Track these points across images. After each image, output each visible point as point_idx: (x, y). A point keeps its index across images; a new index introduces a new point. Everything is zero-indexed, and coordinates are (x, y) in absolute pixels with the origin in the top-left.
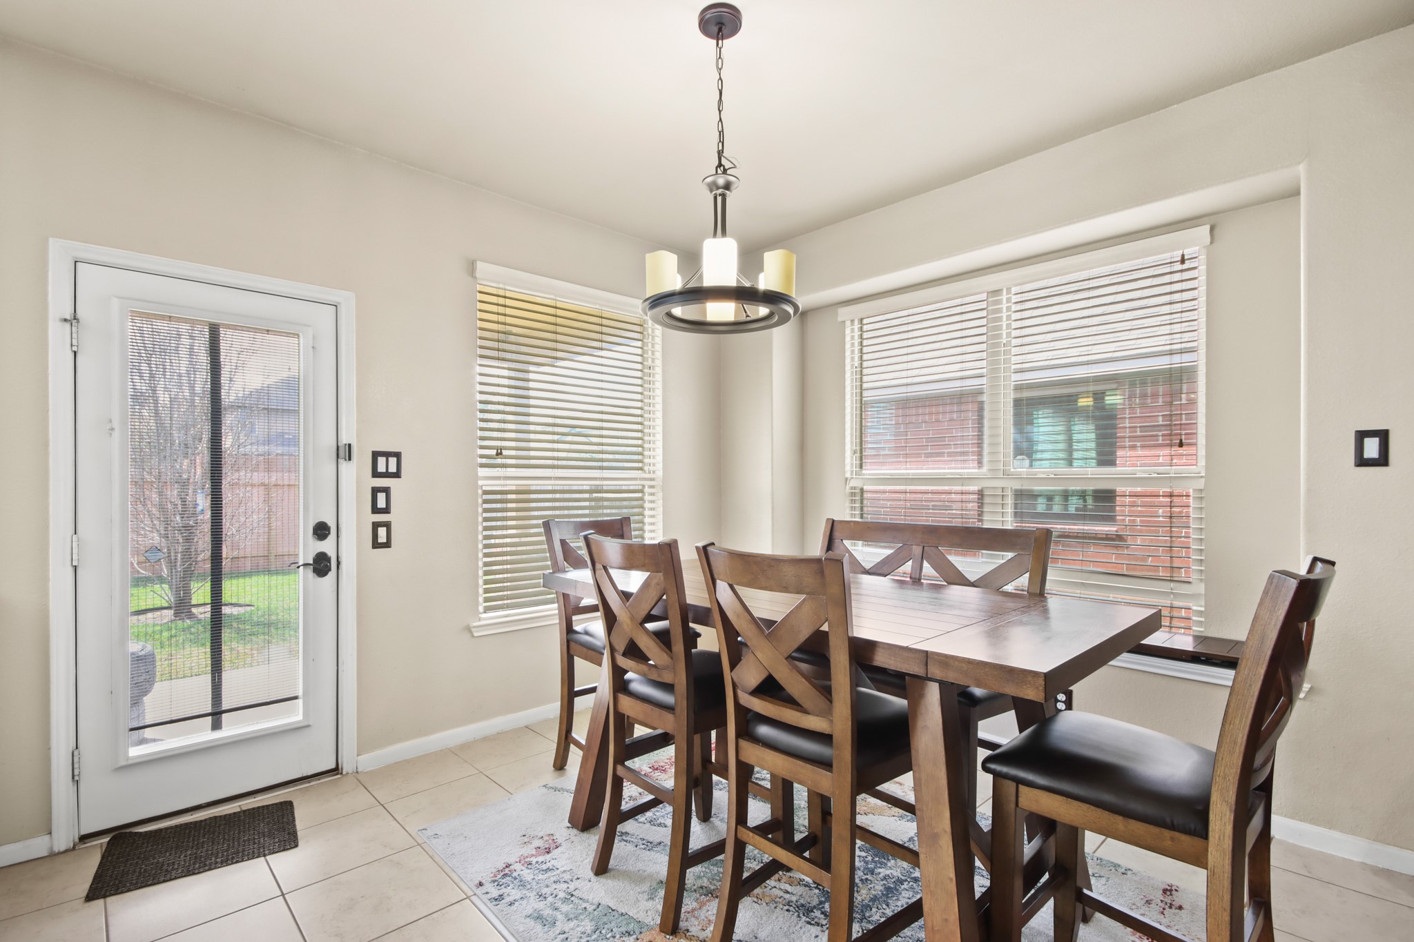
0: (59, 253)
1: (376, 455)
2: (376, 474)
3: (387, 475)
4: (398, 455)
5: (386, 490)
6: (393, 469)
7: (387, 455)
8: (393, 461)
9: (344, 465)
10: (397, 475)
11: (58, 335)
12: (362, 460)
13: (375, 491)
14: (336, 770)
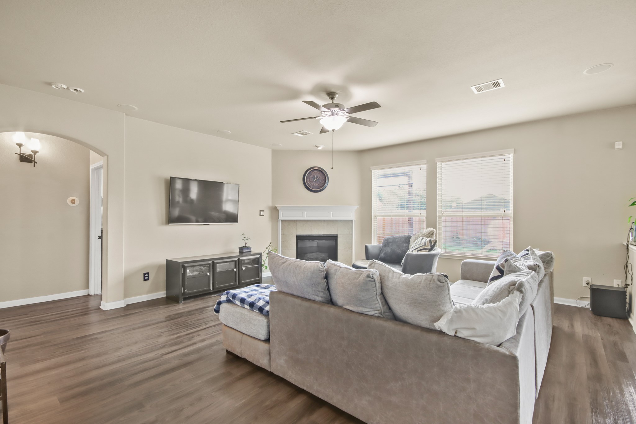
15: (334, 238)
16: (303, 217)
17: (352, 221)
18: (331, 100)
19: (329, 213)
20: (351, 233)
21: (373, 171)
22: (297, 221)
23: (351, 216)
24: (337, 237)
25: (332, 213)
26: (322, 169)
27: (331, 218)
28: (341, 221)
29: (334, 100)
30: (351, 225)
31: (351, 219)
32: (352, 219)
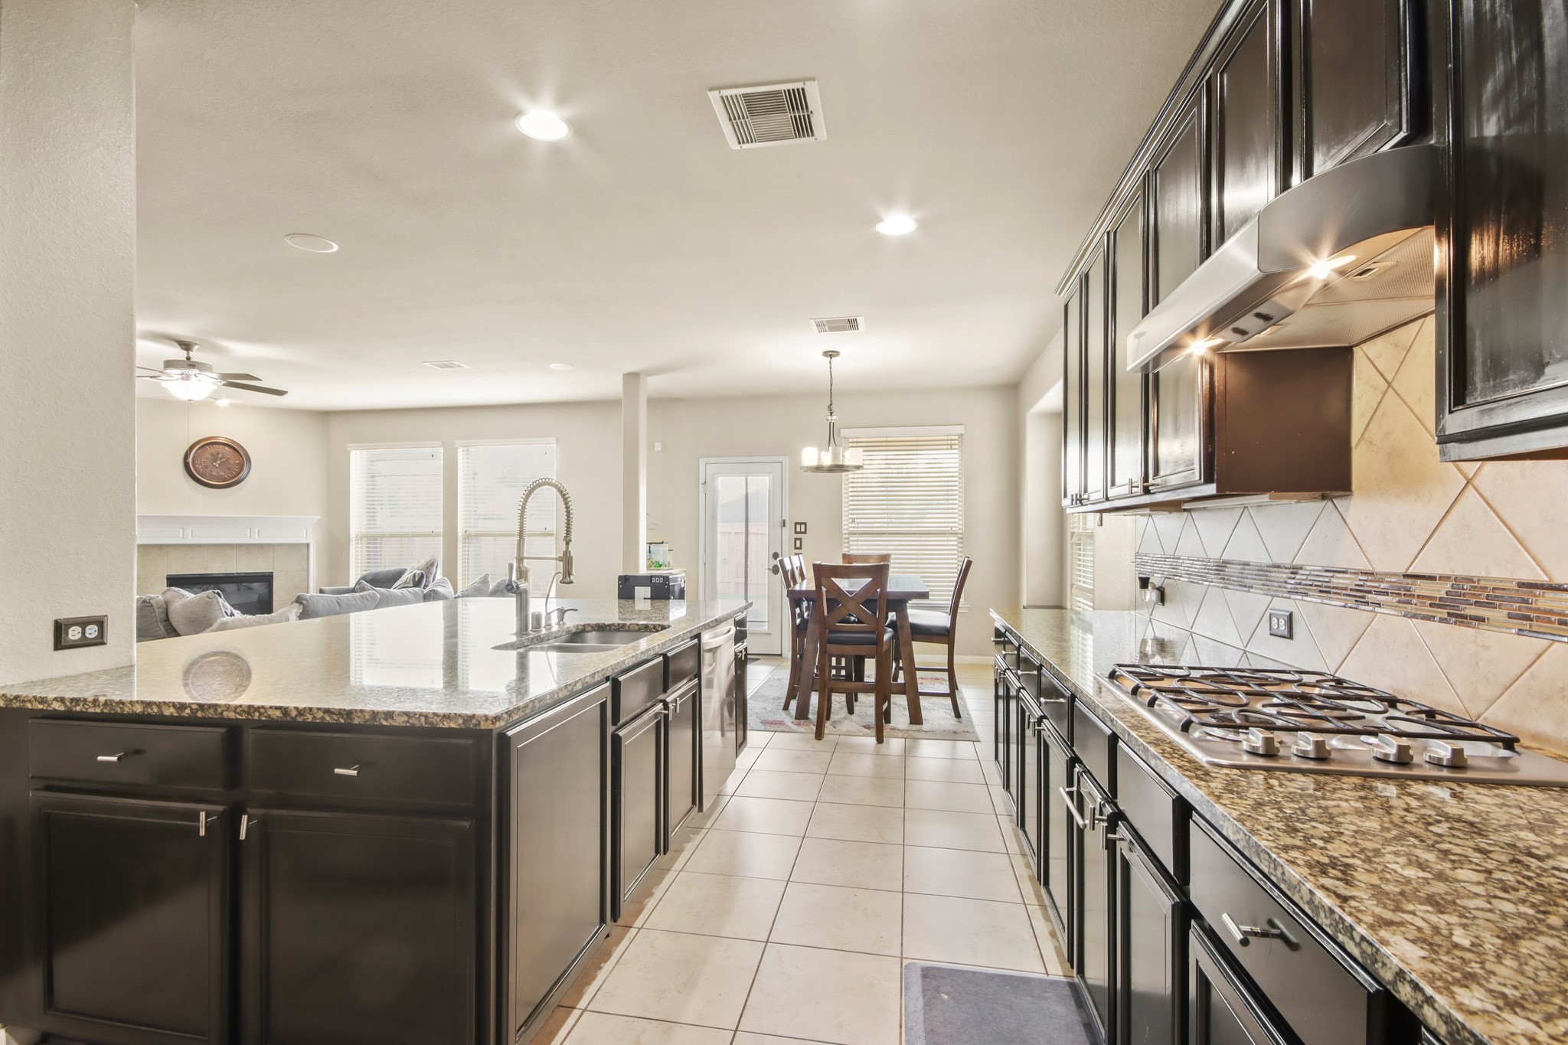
0: (702, 461)
1: (796, 524)
2: (796, 532)
3: (801, 533)
4: (805, 524)
5: (800, 539)
6: (803, 530)
7: (801, 524)
8: (803, 526)
9: (784, 528)
10: (805, 532)
11: (701, 487)
12: (790, 527)
13: (796, 539)
14: (781, 655)
15: (267, 579)
16: (183, 537)
17: (308, 545)
18: (186, 352)
19: (250, 529)
20: (306, 568)
21: (353, 453)
22: (167, 546)
23: (305, 535)
24: (272, 576)
25: (259, 531)
26: (234, 442)
27: (256, 540)
28: (281, 545)
29: (191, 353)
30: (306, 553)
31: (305, 541)
32: (307, 542)
